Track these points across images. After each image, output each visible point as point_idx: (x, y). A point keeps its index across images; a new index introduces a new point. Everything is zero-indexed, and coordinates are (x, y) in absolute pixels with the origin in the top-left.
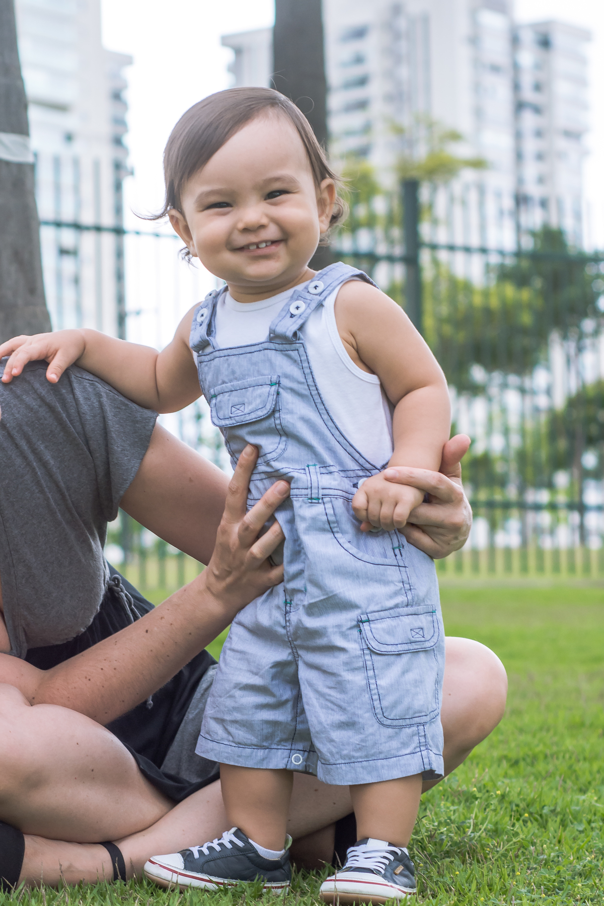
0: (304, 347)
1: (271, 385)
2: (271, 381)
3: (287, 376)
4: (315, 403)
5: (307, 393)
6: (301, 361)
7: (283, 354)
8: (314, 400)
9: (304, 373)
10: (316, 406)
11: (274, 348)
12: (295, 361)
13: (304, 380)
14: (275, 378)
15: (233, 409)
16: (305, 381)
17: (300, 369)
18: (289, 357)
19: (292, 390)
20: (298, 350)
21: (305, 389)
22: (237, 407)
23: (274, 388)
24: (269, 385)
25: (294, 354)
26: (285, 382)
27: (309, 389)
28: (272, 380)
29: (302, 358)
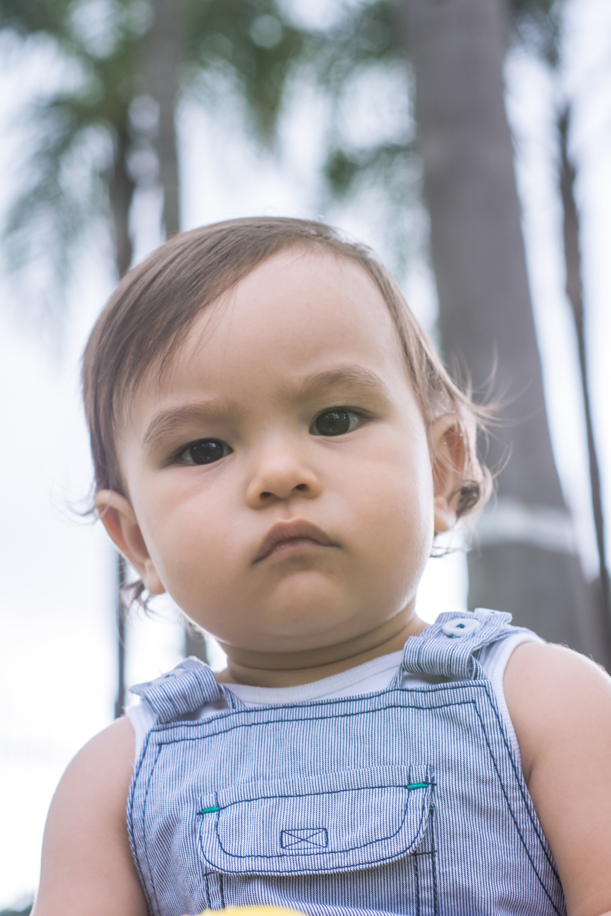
0: (488, 696)
1: (410, 787)
2: (409, 778)
3: (449, 766)
4: (519, 831)
5: (501, 805)
6: (483, 726)
7: (435, 715)
8: (516, 823)
9: (492, 756)
10: (521, 838)
11: (412, 703)
12: (469, 729)
13: (490, 774)
14: (419, 773)
15: (287, 839)
16: (495, 776)
17: (480, 747)
18: (452, 719)
19: (465, 799)
20: (474, 702)
21: (496, 797)
22: (301, 834)
23: (418, 796)
24: (406, 787)
25: (465, 712)
26: (444, 780)
27: (506, 797)
28: (413, 775)
29: (486, 721)
